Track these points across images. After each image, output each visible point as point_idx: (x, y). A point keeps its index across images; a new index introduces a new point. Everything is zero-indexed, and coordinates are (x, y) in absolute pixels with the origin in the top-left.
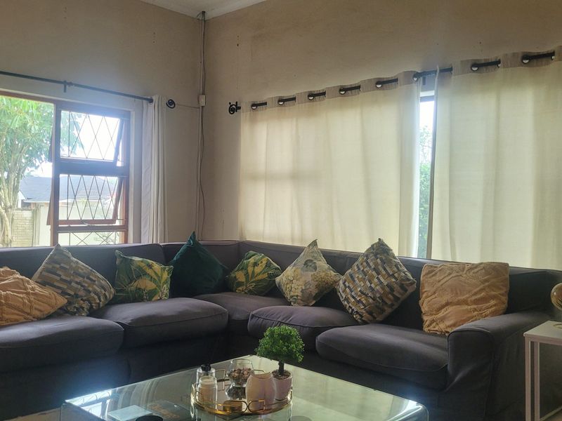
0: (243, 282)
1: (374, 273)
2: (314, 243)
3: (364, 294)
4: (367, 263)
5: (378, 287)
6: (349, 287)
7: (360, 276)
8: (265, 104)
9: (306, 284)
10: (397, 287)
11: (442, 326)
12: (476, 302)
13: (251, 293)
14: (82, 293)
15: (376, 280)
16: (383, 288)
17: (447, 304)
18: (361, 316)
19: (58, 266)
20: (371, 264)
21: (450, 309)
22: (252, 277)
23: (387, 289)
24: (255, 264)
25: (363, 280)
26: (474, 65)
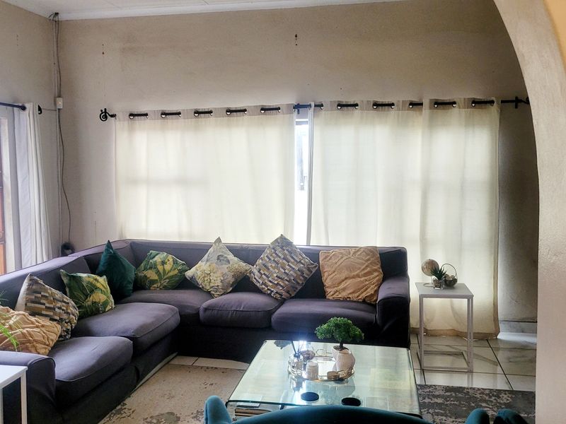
0: (157, 280)
1: (284, 261)
2: (219, 240)
3: (281, 278)
4: (276, 254)
5: (291, 272)
6: (264, 274)
7: (273, 265)
8: (146, 115)
9: (223, 275)
10: (306, 271)
11: (344, 294)
12: (365, 275)
13: (166, 288)
14: (65, 316)
15: (288, 267)
16: (295, 273)
17: (346, 279)
18: (281, 295)
19: (40, 295)
20: (280, 255)
21: (349, 282)
22: (164, 276)
23: (299, 273)
24: (163, 263)
25: (277, 268)
26: (339, 105)
